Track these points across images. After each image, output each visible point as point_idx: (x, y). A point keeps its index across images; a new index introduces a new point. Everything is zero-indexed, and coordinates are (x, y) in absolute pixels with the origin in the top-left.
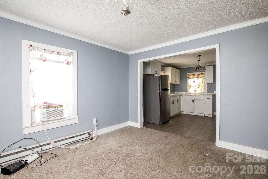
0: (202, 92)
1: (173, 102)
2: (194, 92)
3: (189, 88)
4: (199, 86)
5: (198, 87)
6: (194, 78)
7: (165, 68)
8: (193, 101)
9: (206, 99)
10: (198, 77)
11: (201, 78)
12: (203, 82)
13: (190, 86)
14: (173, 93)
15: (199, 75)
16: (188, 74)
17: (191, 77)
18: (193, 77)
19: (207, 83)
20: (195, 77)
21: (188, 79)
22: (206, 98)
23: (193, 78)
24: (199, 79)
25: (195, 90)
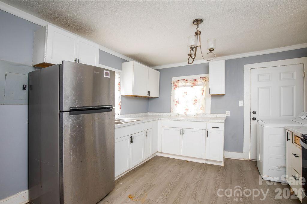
0: (201, 112)
1: (132, 138)
2: (185, 113)
3: (176, 105)
4: (196, 100)
5: (194, 104)
6: (185, 86)
7: (123, 63)
8: (182, 132)
9: (209, 128)
10: (194, 85)
11: (200, 85)
12: (202, 94)
13: (177, 102)
14: (144, 114)
15: (195, 80)
16: (174, 79)
17: (180, 84)
18: (184, 84)
19: (212, 96)
20: (188, 84)
21: (174, 89)
22: (210, 125)
23: (183, 86)
24: (195, 87)
25: (187, 109)
